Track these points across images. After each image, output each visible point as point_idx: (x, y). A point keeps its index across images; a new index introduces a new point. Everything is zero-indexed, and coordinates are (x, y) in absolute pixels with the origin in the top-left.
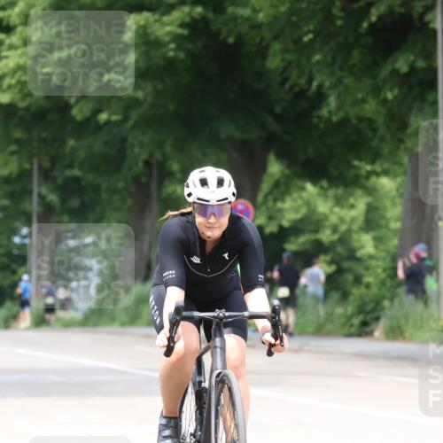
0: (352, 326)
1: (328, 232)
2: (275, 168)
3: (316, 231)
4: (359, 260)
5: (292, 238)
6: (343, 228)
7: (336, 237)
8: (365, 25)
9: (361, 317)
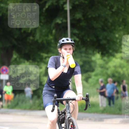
2: (15, 56)
8: (44, 9)
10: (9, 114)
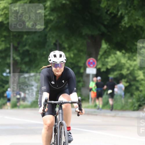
0: (135, 106)
1: (125, 70)
2: (104, 46)
3: (121, 70)
4: (138, 81)
5: (112, 73)
6: (131, 68)
7: (129, 72)
9: (139, 103)
10: (96, 115)
